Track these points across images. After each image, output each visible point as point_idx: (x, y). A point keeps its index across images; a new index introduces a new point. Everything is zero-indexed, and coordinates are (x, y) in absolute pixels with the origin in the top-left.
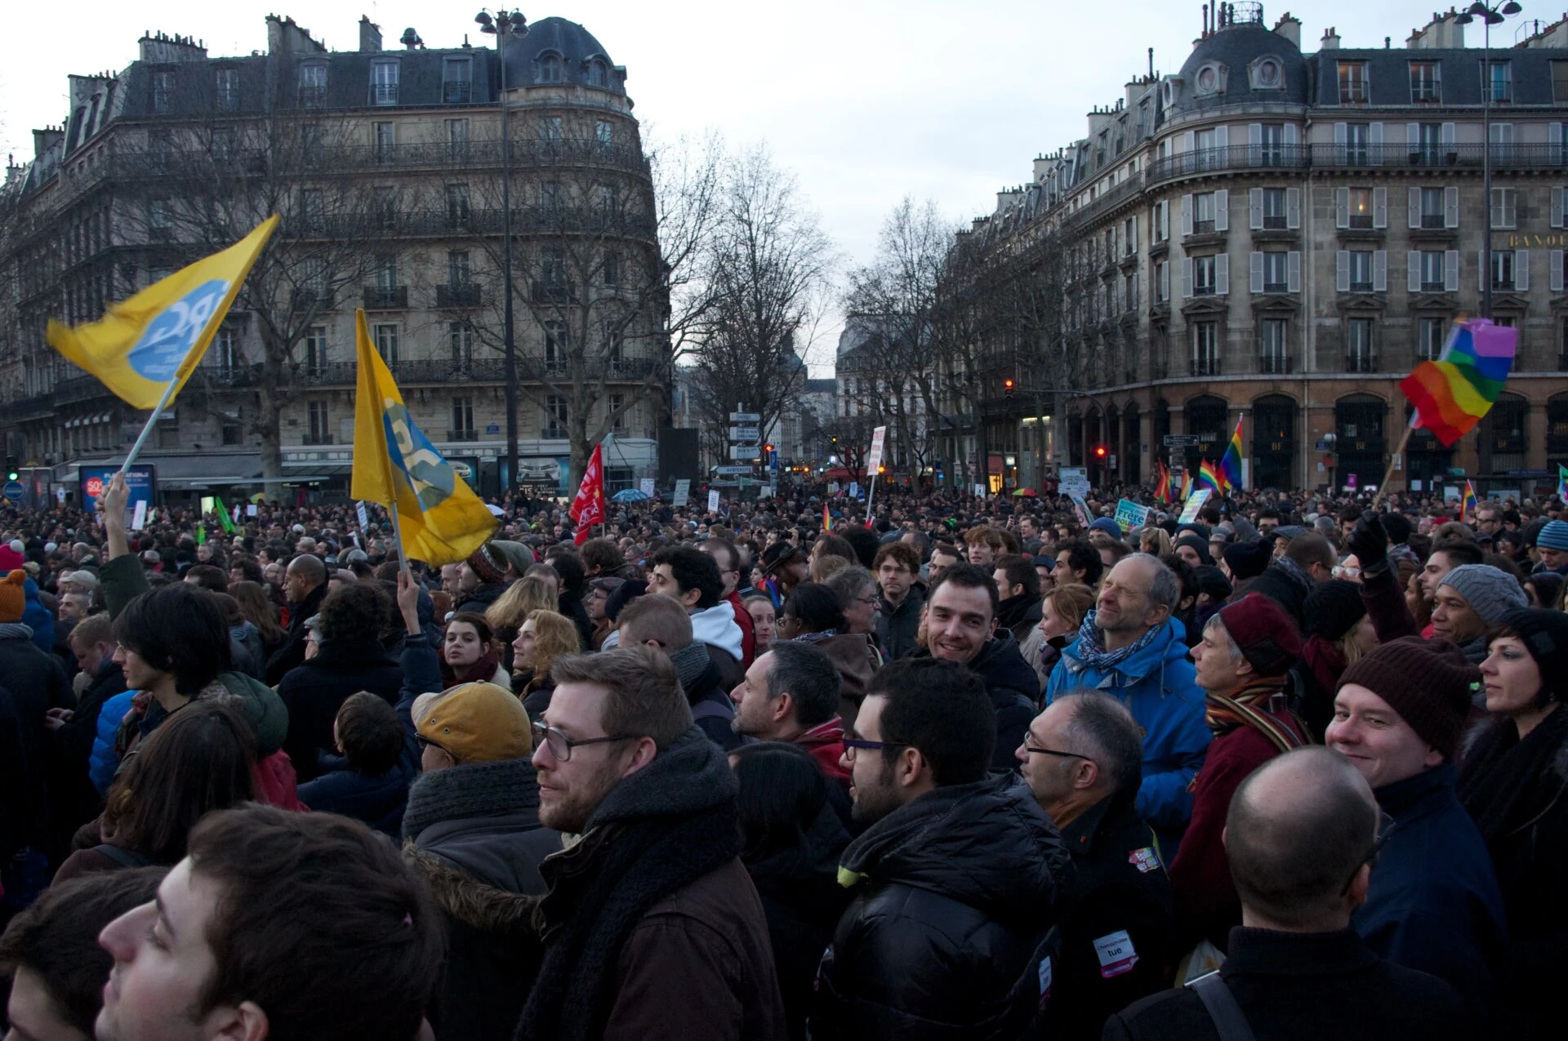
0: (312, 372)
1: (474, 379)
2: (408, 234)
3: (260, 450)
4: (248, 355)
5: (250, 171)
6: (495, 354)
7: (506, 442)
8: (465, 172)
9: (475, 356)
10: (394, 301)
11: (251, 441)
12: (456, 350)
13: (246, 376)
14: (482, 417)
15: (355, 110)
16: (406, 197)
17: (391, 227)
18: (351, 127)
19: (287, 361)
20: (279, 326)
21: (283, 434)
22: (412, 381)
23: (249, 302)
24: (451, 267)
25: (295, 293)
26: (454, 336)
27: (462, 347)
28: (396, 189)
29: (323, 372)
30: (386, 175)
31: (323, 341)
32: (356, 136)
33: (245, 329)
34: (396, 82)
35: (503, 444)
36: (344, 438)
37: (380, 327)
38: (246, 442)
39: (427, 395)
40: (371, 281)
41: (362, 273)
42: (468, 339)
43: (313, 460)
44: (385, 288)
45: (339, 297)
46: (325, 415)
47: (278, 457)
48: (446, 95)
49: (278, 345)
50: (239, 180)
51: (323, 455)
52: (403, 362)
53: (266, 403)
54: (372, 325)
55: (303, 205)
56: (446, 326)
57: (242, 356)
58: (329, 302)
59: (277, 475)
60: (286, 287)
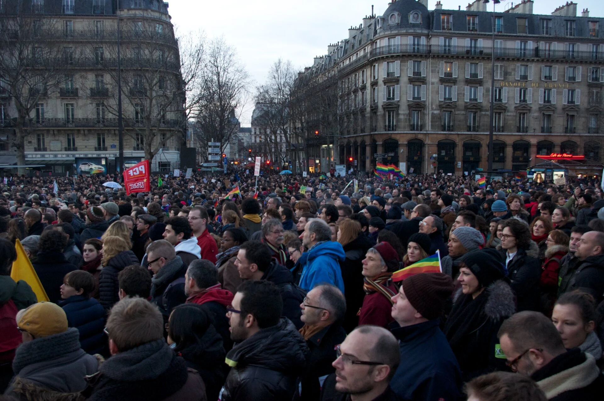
0: (38, 122)
1: (105, 126)
2: (77, 67)
3: (16, 153)
4: (10, 115)
5: (11, 38)
6: (114, 117)
7: (118, 152)
8: (102, 43)
9: (106, 117)
10: (72, 94)
11: (12, 150)
12: (98, 114)
13: (9, 123)
14: (110, 141)
15: (56, 15)
16: (77, 52)
17: (71, 64)
18: (54, 22)
19: (27, 117)
20: (24, 103)
21: (26, 147)
22: (80, 126)
23: (11, 93)
24: (96, 81)
25: (31, 90)
26: (97, 109)
27: (101, 112)
28: (73, 49)
29: (43, 122)
30: (69, 42)
31: (43, 109)
32: (56, 26)
33: (9, 103)
34: (74, 4)
35: (117, 152)
36: (52, 149)
37: (67, 104)
38: (10, 150)
39: (86, 132)
40: (63, 86)
41: (59, 83)
42: (103, 109)
43: (38, 158)
44: (69, 88)
45: (49, 92)
46: (43, 139)
47: (24, 156)
48: (94, 10)
49: (23, 111)
50: (6, 42)
51: (43, 156)
52: (76, 119)
53: (18, 135)
54: (63, 103)
55: (34, 54)
56: (94, 105)
57: (8, 115)
58: (45, 94)
59: (23, 164)
60: (27, 87)
